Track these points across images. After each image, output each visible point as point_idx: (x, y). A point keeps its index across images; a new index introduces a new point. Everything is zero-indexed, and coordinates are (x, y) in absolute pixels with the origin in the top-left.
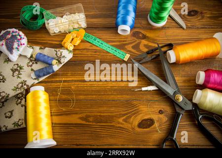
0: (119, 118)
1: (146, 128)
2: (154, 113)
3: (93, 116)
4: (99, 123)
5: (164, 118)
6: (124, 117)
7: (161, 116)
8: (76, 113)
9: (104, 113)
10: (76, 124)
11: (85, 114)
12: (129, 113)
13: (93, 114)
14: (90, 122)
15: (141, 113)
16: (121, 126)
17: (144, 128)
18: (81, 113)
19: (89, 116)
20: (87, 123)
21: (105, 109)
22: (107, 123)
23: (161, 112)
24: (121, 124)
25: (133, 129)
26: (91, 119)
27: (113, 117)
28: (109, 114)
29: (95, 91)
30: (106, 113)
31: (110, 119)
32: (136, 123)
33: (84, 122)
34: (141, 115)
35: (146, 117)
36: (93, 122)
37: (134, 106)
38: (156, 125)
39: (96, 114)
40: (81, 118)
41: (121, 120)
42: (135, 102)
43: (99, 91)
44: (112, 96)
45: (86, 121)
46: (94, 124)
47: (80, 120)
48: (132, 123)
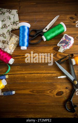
0: (47, 91)
1: (60, 96)
2: (63, 88)
3: (36, 90)
4: (39, 93)
5: (68, 91)
6: (50, 91)
7: (67, 90)
8: (28, 89)
9: (40, 89)
10: (28, 94)
11: (32, 89)
12: (52, 89)
13: (36, 89)
14: (35, 93)
15: (57, 89)
16: (48, 95)
17: (59, 96)
18: (30, 89)
19: (34, 90)
20: (33, 94)
21: (41, 87)
22: (42, 93)
23: (66, 88)
24: (49, 94)
25: (54, 96)
26: (35, 92)
27: (44, 90)
28: (43, 89)
29: (36, 78)
30: (41, 89)
31: (43, 91)
32: (55, 93)
33: (32, 93)
34: (57, 90)
35: (60, 91)
36: (36, 93)
37: (54, 85)
38: (64, 94)
39: (37, 89)
40: (30, 91)
41: (48, 92)
42: (54, 84)
43: (38, 78)
44: (44, 81)
45: (33, 93)
46: (36, 94)
47: (30, 92)
48: (53, 93)
